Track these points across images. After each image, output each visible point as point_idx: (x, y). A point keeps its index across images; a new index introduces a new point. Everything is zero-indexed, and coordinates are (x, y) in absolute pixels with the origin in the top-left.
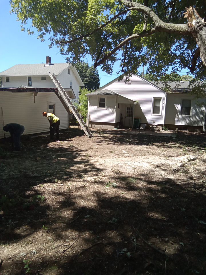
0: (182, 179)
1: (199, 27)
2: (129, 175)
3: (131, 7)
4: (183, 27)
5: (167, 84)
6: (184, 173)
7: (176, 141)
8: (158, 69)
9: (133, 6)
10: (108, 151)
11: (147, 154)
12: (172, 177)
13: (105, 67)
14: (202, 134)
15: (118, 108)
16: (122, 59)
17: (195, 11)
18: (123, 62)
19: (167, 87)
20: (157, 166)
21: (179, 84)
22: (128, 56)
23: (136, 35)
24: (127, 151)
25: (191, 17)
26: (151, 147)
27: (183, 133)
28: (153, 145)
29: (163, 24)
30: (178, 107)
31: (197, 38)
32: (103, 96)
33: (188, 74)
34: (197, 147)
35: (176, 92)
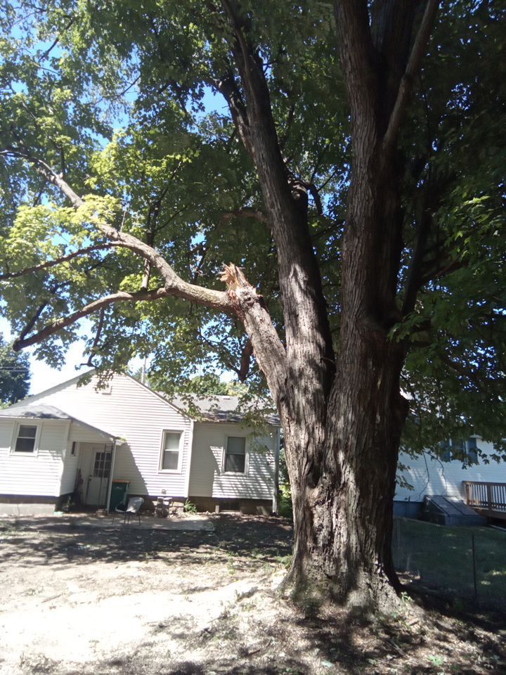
0: (222, 657)
1: (248, 302)
3: (116, 240)
4: (219, 296)
5: (192, 404)
7: (213, 543)
9: (121, 240)
11: (139, 588)
12: (197, 656)
13: (44, 352)
14: (272, 520)
15: (73, 452)
16: (90, 338)
17: (240, 273)
18: (92, 345)
19: (193, 408)
20: (161, 627)
21: (217, 405)
22: (106, 332)
23: (126, 294)
25: (234, 281)
26: (151, 564)
27: (231, 517)
28: (156, 558)
29: (181, 284)
30: (219, 454)
31: (245, 321)
32: (30, 422)
34: (260, 556)
35: (213, 419)
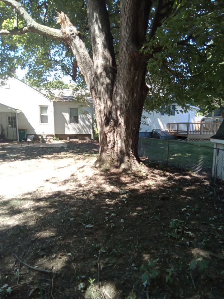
0: (72, 188)
1: (73, 36)
4: (57, 33)
5: (50, 92)
6: (73, 182)
7: (67, 151)
14: (92, 142)
17: (67, 18)
19: (52, 95)
20: (47, 181)
21: (62, 92)
23: (7, 31)
25: (64, 23)
26: (40, 160)
27: (74, 142)
28: (43, 158)
29: (36, 25)
30: (67, 116)
31: (72, 47)
34: (87, 155)
35: (62, 100)
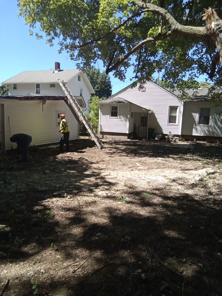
0: (201, 194)
1: (219, 30)
2: (143, 190)
4: (201, 30)
5: (184, 92)
6: (202, 187)
7: (193, 153)
8: (174, 75)
9: (148, 8)
10: (120, 163)
11: (163, 167)
12: (190, 192)
13: (117, 74)
15: (132, 117)
16: (135, 64)
17: (215, 12)
18: (137, 68)
19: (184, 94)
20: (174, 181)
21: (197, 92)
22: (142, 61)
23: (151, 39)
24: (141, 163)
25: (210, 19)
26: (166, 159)
27: (202, 144)
28: (169, 157)
29: (179, 27)
30: (196, 116)
31: (216, 42)
32: (115, 105)
33: (206, 81)
34: (217, 160)
35: (193, 100)
